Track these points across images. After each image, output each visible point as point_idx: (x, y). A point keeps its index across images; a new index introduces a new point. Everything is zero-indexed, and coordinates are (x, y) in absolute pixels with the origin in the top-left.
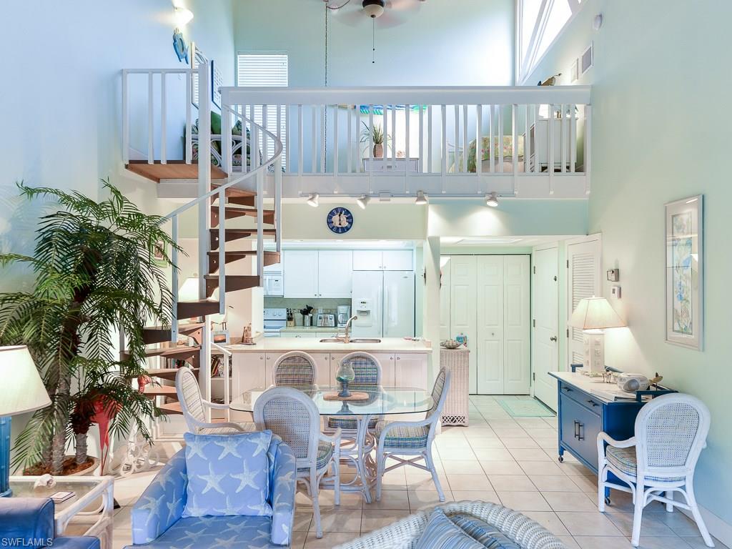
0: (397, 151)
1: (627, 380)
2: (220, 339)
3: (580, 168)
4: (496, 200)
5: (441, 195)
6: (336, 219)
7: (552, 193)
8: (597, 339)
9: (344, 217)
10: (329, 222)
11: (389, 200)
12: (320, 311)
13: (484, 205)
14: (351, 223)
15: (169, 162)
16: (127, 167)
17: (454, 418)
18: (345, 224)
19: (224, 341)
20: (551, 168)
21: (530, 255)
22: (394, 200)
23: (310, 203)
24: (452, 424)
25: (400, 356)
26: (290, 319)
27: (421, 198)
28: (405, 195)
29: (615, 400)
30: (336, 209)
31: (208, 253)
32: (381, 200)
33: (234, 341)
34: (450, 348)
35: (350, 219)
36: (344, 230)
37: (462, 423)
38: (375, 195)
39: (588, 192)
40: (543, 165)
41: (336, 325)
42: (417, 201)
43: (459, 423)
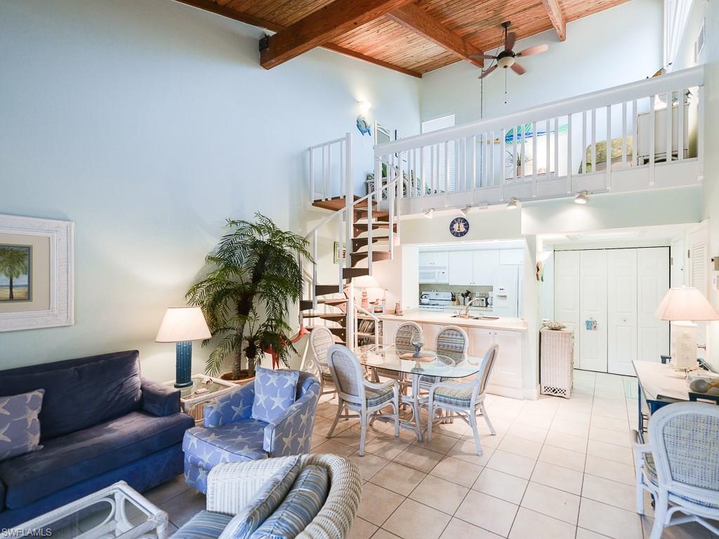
0: (538, 168)
1: (693, 380)
2: (379, 310)
3: (693, 153)
4: (584, 198)
5: (532, 199)
6: (456, 226)
7: (652, 183)
8: (686, 332)
9: (462, 225)
10: (452, 229)
11: (486, 208)
12: (478, 295)
13: (572, 203)
14: (467, 229)
15: (333, 199)
16: (313, 205)
17: (555, 390)
18: (463, 229)
19: (381, 312)
20: (652, 160)
21: (670, 247)
22: (491, 208)
23: (426, 216)
24: (553, 394)
25: (497, 331)
26: (453, 300)
27: (512, 203)
28: (499, 203)
29: (658, 398)
30: (457, 219)
31: (350, 254)
32: (481, 209)
33: (390, 312)
34: (553, 329)
35: (467, 225)
36: (462, 234)
37: (563, 395)
38: (476, 205)
39: (701, 178)
40: (646, 158)
41: (487, 306)
42: (508, 206)
43: (560, 395)
